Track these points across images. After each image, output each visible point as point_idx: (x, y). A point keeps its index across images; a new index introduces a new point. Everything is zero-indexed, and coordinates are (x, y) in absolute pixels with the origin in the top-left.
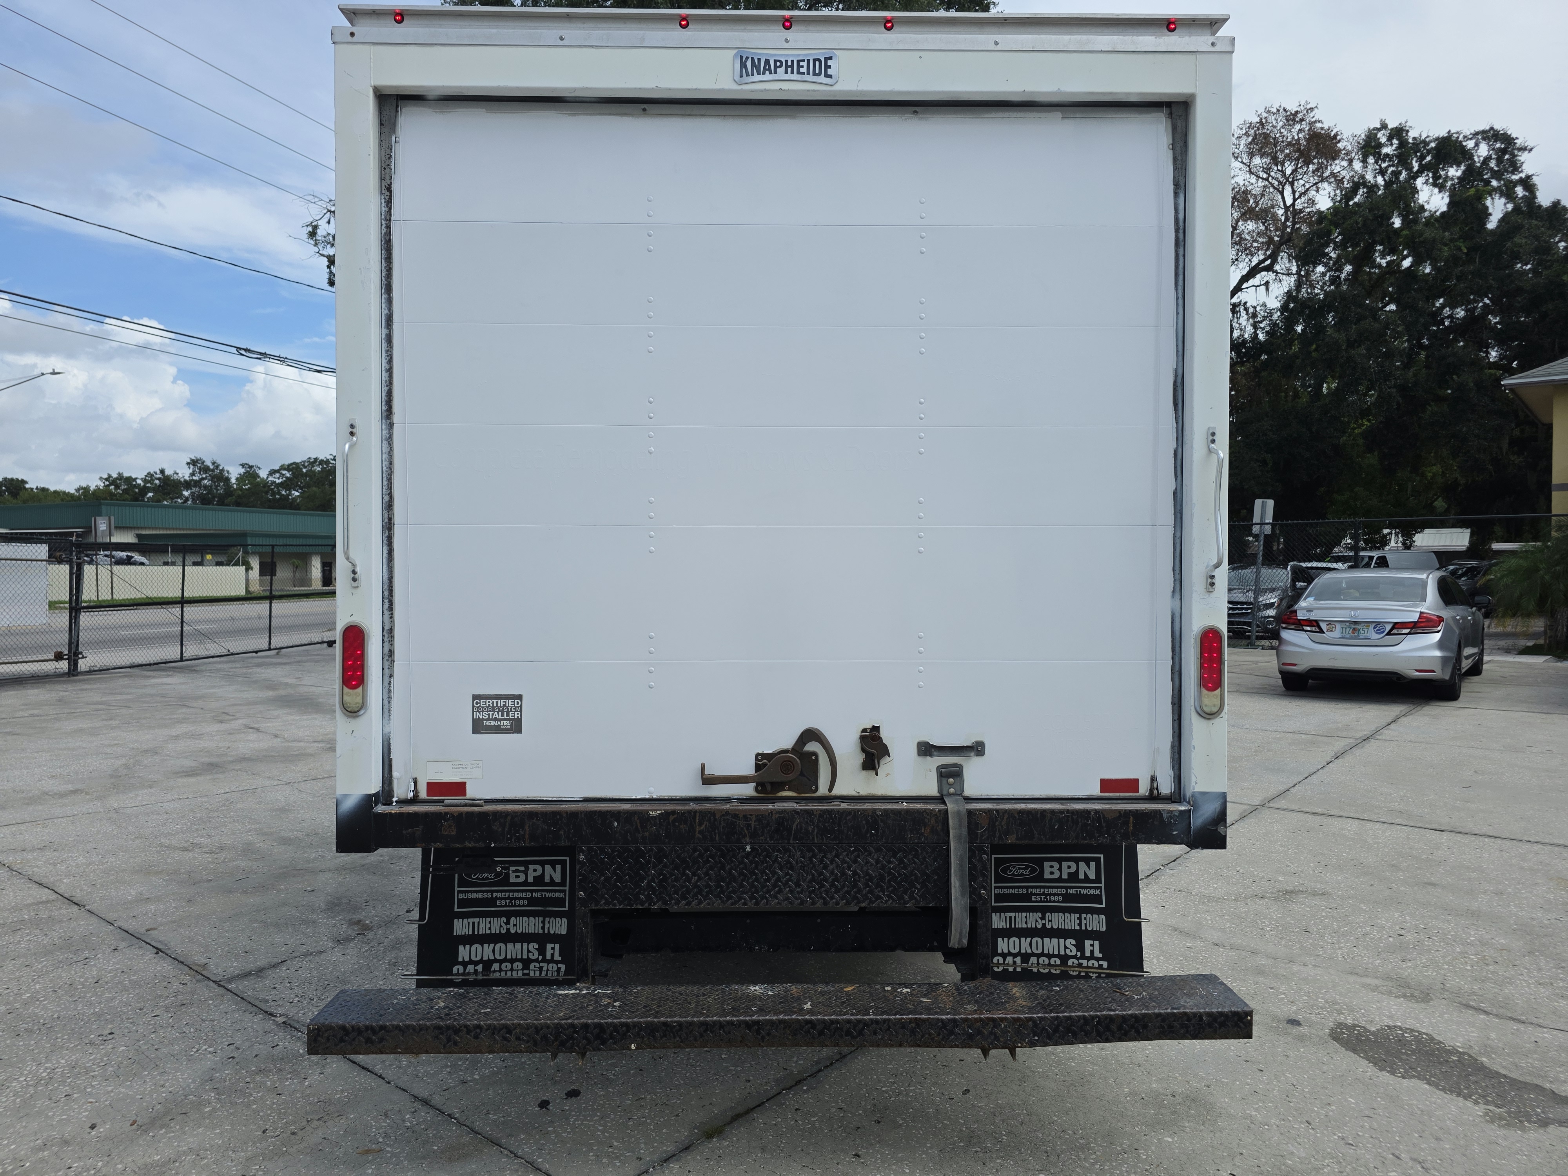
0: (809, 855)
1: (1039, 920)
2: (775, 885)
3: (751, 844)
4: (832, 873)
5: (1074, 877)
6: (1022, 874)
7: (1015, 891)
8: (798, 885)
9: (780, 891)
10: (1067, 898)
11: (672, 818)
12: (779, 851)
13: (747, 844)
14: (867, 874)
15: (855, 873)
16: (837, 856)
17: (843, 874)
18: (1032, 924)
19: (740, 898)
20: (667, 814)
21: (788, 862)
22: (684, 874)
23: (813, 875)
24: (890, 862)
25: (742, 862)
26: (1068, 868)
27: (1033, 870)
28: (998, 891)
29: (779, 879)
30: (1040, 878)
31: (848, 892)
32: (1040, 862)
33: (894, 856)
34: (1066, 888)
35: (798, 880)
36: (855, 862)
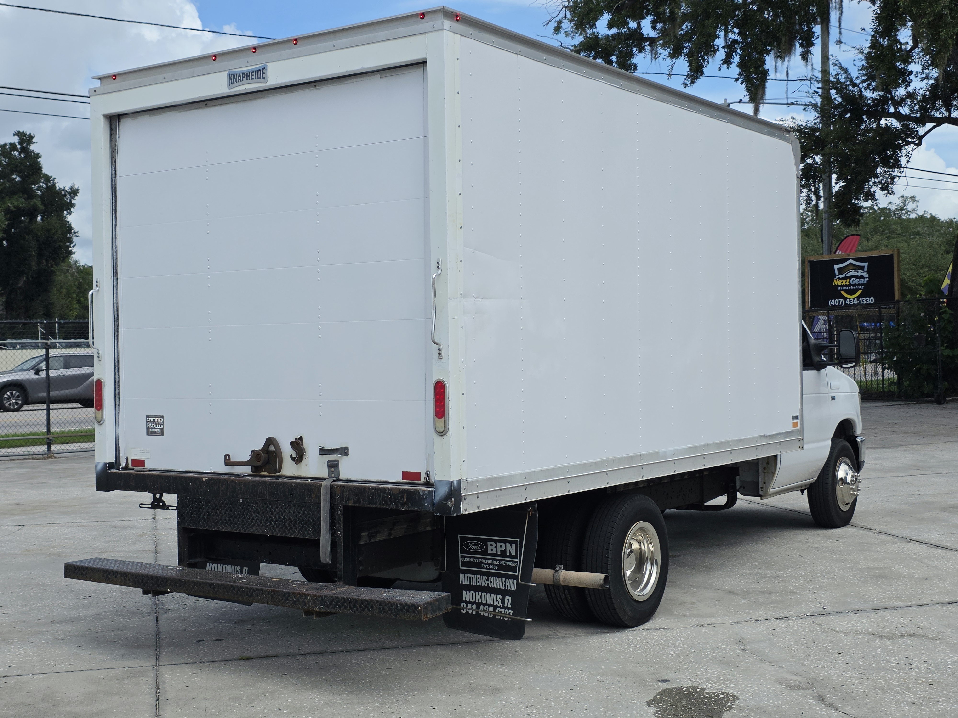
0: (265, 506)
1: (486, 581)
2: (252, 522)
3: (242, 498)
4: (275, 517)
5: (503, 553)
6: (476, 549)
7: (472, 560)
8: (261, 522)
9: (254, 525)
10: (501, 567)
11: (211, 482)
12: (253, 503)
13: (240, 498)
14: (290, 519)
15: (284, 518)
16: (277, 508)
17: (280, 518)
18: (482, 584)
19: (238, 527)
20: (209, 480)
21: (257, 509)
22: (216, 513)
23: (267, 517)
24: (299, 513)
25: (239, 508)
26: (501, 547)
27: (482, 547)
28: (463, 559)
29: (253, 519)
30: (485, 553)
31: (282, 528)
32: (485, 541)
33: (301, 510)
34: (500, 560)
35: (261, 520)
36: (285, 511)
